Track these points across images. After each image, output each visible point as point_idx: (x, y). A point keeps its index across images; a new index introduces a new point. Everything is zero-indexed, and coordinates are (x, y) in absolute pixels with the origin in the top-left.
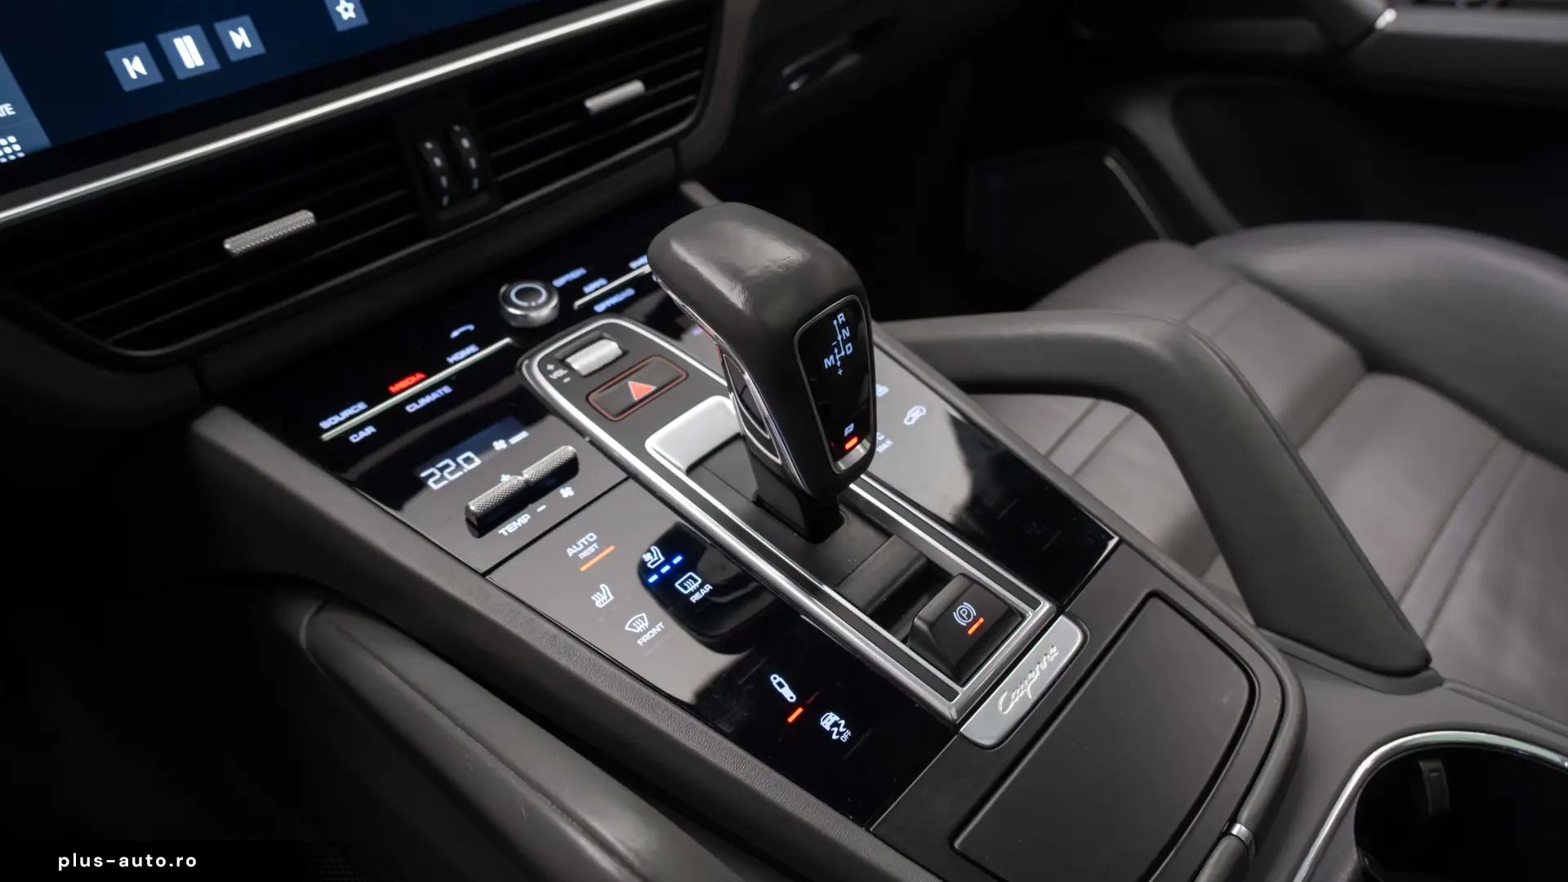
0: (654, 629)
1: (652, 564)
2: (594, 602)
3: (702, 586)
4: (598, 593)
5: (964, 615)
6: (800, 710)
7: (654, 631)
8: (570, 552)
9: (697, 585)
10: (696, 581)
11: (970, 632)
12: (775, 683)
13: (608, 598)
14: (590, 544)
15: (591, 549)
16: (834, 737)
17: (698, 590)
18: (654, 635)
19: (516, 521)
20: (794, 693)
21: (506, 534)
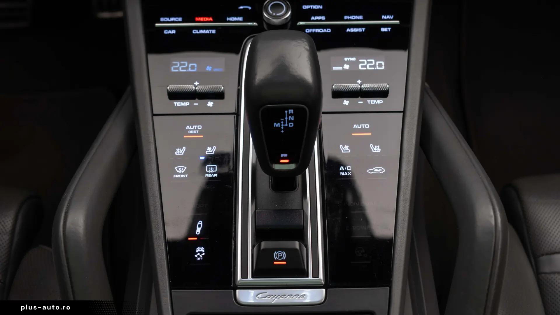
0: (183, 175)
1: (208, 153)
2: (176, 151)
3: (214, 173)
4: (180, 149)
5: (279, 256)
6: (196, 239)
7: (182, 176)
8: (188, 127)
9: (213, 171)
10: (215, 170)
11: (275, 263)
12: (199, 223)
13: (182, 153)
14: (197, 129)
15: (195, 132)
16: (196, 256)
17: (211, 173)
18: (181, 177)
19: (183, 103)
20: (200, 232)
21: (175, 105)
